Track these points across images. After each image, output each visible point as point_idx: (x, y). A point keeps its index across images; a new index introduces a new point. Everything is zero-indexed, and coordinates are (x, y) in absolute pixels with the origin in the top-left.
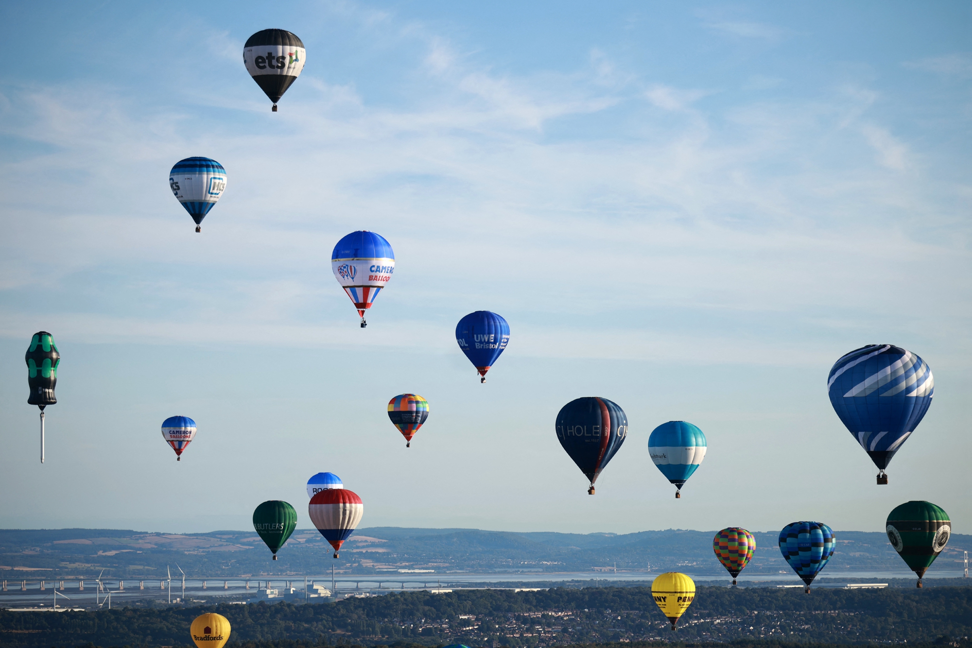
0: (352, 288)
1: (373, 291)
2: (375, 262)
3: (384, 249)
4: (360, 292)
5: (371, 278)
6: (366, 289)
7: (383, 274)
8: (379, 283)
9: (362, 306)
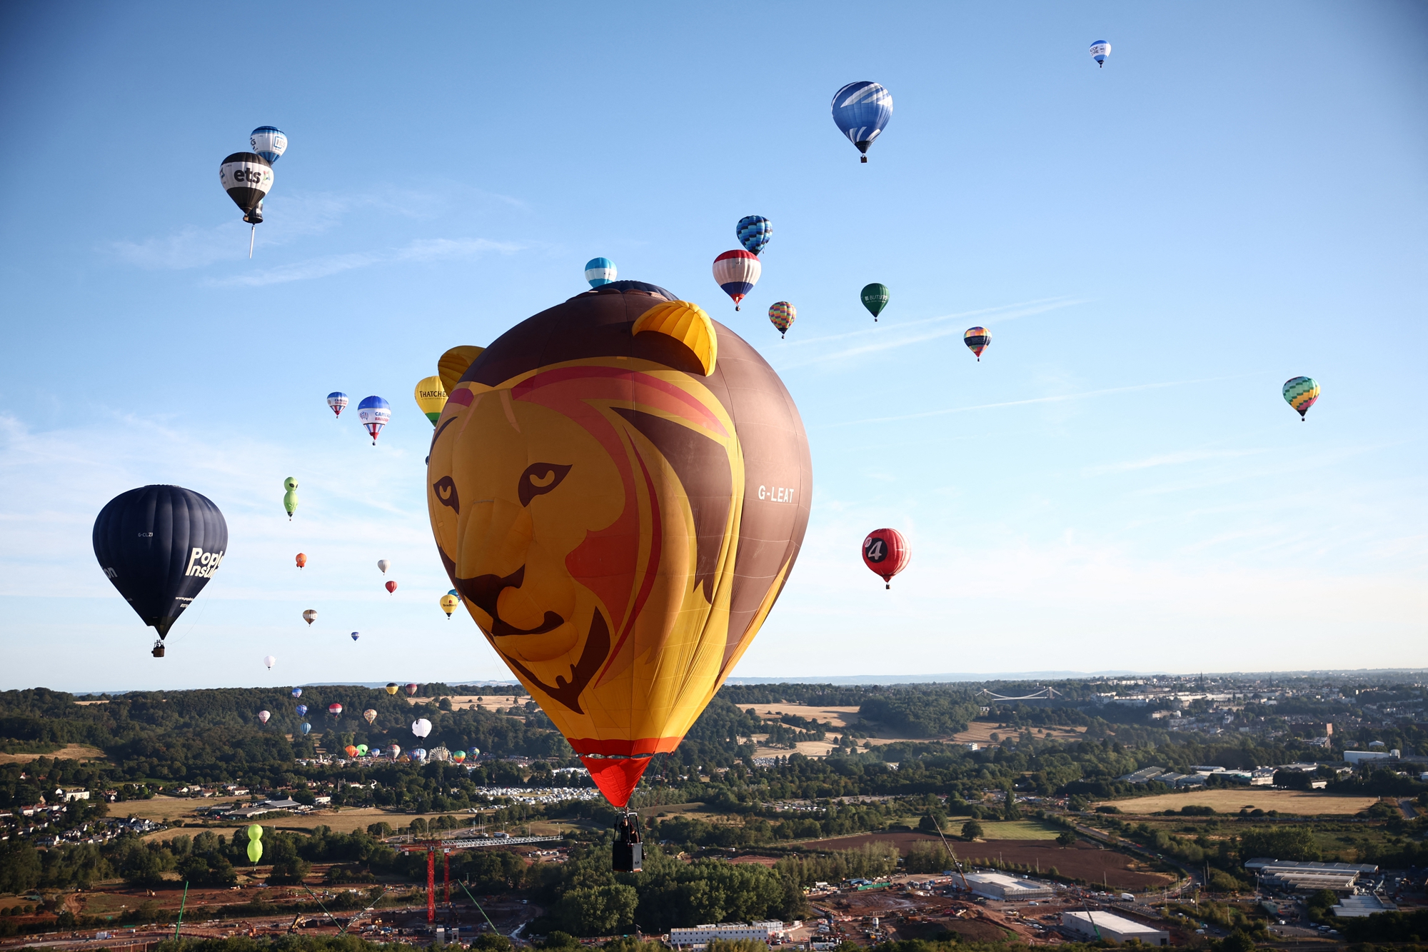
0: (367, 424)
1: (378, 426)
2: (378, 410)
3: (383, 404)
4: (371, 426)
5: (376, 419)
6: (374, 425)
7: (383, 417)
8: (382, 422)
9: (373, 434)
